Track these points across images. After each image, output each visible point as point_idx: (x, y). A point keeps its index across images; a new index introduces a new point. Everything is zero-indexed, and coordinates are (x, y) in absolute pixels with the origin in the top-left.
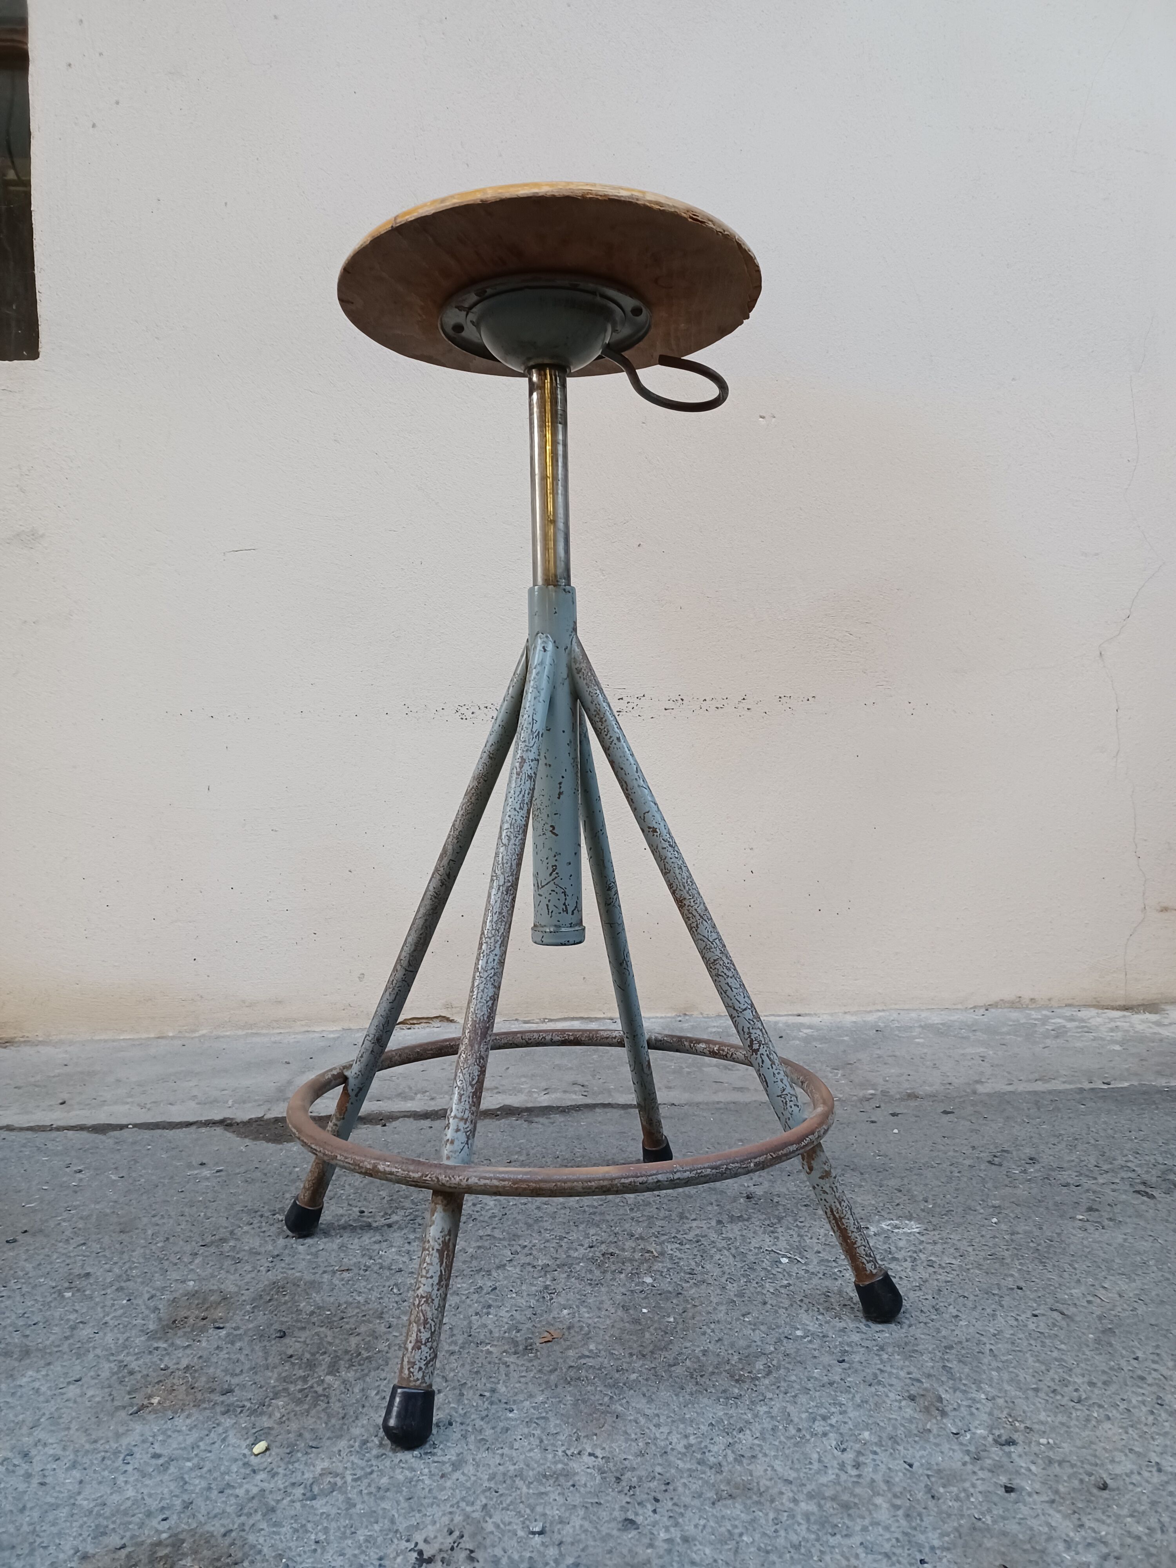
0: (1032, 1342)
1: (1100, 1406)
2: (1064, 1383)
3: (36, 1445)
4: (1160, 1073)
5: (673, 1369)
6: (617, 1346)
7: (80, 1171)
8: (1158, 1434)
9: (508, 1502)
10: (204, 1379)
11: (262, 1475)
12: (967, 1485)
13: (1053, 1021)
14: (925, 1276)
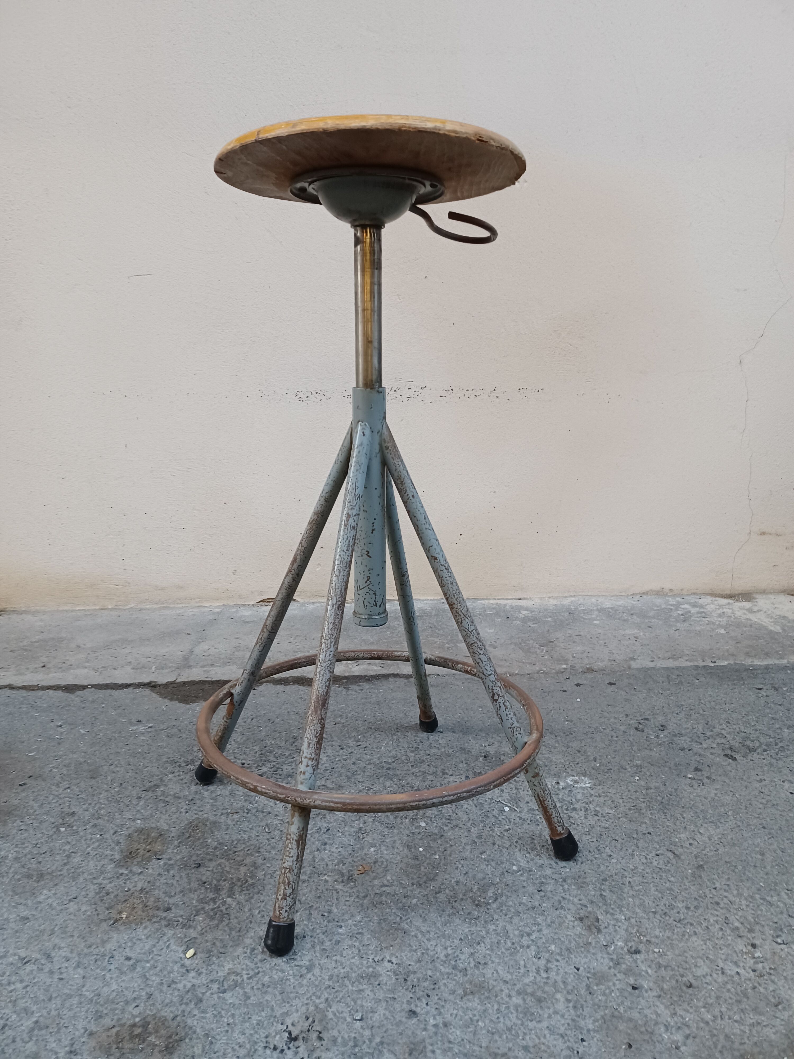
0: (655, 876)
1: (692, 924)
2: (671, 907)
3: (54, 949)
4: (747, 654)
5: (438, 895)
6: (404, 877)
7: (60, 726)
8: (724, 945)
9: (341, 996)
10: (152, 899)
11: (192, 974)
12: (611, 984)
13: (682, 606)
14: (593, 823)
